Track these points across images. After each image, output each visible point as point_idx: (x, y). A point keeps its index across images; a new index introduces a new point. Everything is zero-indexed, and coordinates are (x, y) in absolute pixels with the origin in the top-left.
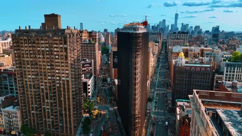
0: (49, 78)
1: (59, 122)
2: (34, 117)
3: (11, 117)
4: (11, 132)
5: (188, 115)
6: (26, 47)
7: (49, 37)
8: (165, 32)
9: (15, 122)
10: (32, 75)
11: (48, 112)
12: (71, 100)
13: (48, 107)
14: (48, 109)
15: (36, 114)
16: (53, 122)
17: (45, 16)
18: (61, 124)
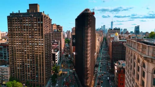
0: (30, 44)
1: (35, 74)
2: (18, 71)
3: (3, 72)
4: (3, 82)
5: (123, 67)
6: (16, 24)
7: (31, 17)
8: (105, 33)
9: (6, 76)
10: (19, 42)
11: (29, 68)
12: (44, 59)
13: (28, 64)
14: (29, 65)
15: (20, 69)
16: (31, 75)
17: (30, 5)
18: (37, 76)
